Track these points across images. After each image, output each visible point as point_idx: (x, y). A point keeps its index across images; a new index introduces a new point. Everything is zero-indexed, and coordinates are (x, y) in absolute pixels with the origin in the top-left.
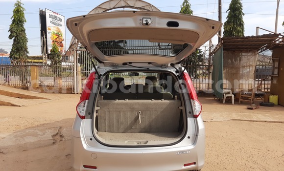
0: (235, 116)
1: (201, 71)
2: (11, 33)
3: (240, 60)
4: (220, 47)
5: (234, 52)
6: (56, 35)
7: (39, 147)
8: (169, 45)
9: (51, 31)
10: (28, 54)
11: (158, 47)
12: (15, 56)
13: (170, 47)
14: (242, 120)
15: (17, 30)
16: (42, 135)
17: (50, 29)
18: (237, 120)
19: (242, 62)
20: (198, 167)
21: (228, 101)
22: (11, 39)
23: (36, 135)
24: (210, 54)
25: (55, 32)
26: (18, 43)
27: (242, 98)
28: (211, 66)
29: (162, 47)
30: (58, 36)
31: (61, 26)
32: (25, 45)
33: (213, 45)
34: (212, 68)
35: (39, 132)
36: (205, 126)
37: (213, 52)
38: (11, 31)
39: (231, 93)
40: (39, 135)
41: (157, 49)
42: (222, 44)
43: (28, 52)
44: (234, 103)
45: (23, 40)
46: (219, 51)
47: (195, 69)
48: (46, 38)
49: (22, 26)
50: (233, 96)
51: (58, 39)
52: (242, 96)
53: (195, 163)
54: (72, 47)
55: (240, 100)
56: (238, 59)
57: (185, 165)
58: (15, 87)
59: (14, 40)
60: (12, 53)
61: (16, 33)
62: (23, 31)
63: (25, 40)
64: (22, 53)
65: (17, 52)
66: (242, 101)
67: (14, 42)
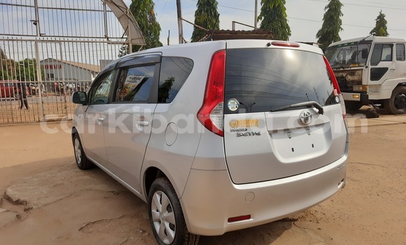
11: (106, 40)
13: (125, 40)
29: (112, 40)
41: (104, 42)
53: (343, 180)
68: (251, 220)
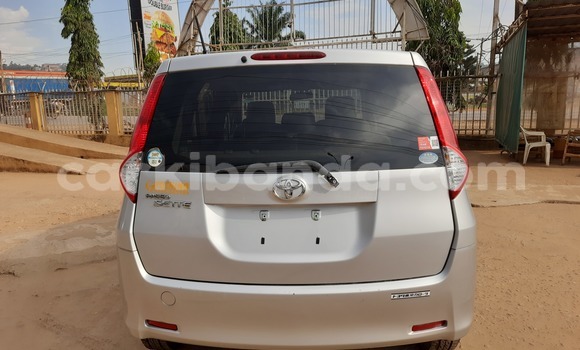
0: (552, 192)
1: (471, 96)
2: (66, 24)
3: (568, 60)
4: (520, 28)
5: (554, 39)
6: (161, 29)
7: (93, 262)
8: (394, 32)
9: (151, 22)
10: (102, 69)
11: (370, 38)
12: (78, 73)
13: (398, 35)
14: (571, 203)
15: (77, 19)
16: (103, 236)
17: (149, 18)
18: (558, 202)
19: (572, 66)
20: (452, 333)
21: (536, 158)
22: (66, 37)
23: (91, 235)
24: (495, 50)
25: (159, 23)
26: (81, 45)
27: (571, 149)
28: (496, 76)
29: (379, 37)
30: (165, 30)
31: (170, 9)
32: (95, 50)
33: (501, 26)
34: (497, 82)
35: (100, 230)
36: (476, 217)
37: (501, 42)
38: (65, 20)
39: (544, 139)
40: (99, 235)
41: (367, 42)
42: (525, 18)
43: (101, 65)
44: (550, 163)
45: (89, 38)
46: (517, 38)
47: (457, 85)
48: (142, 36)
49: (85, 9)
50: (548, 146)
51: (165, 38)
52: (572, 144)
53: (444, 323)
54: (184, 47)
55: (566, 154)
56: (564, 57)
57: (415, 328)
58: (80, 137)
59: (73, 39)
60: (71, 67)
61: (75, 24)
62: (89, 19)
63: (94, 39)
64: (90, 65)
65: (80, 65)
66: (569, 158)
67: (72, 44)
68: (177, 332)
